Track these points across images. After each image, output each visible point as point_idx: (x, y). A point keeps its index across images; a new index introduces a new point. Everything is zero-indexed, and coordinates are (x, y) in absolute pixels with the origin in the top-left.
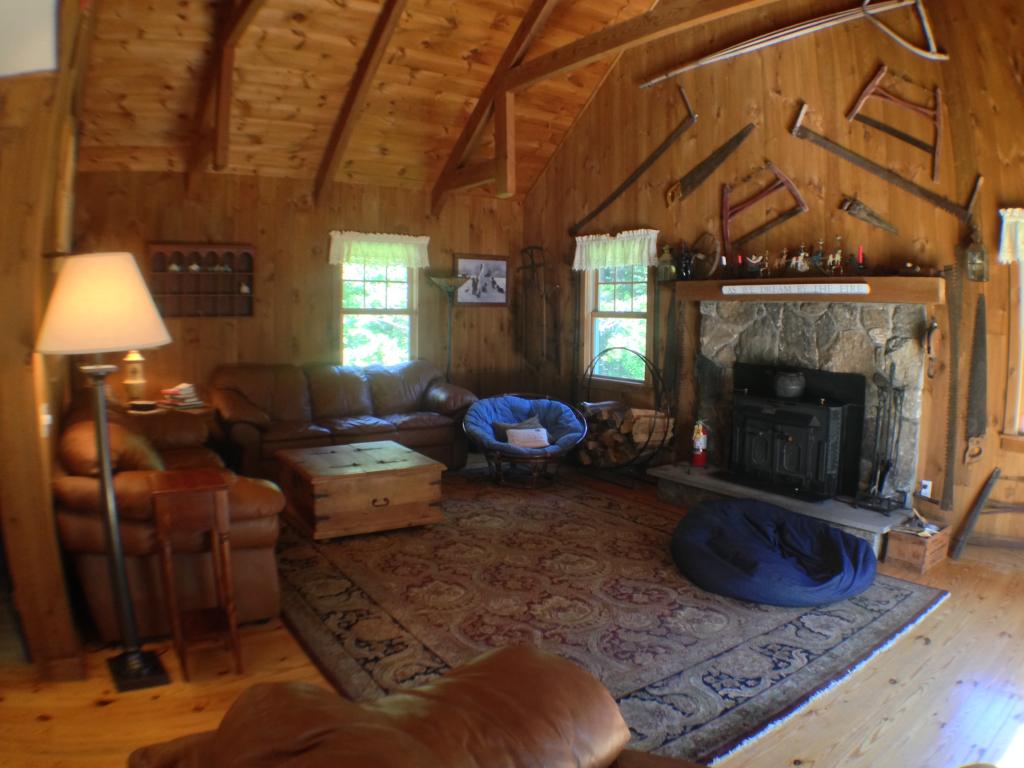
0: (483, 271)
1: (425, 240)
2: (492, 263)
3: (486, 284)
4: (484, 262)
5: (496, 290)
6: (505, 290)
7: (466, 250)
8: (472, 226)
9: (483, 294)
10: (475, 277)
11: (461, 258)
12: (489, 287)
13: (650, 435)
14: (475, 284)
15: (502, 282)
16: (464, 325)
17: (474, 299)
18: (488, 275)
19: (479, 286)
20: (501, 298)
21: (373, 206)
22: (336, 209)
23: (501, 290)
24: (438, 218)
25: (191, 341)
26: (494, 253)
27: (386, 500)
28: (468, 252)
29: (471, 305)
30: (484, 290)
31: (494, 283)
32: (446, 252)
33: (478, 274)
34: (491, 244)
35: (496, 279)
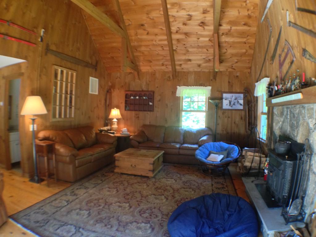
0: (234, 98)
1: (210, 88)
2: (237, 95)
3: (235, 103)
4: (234, 95)
5: (239, 105)
6: (243, 104)
7: (227, 90)
8: (229, 82)
9: (233, 106)
10: (230, 100)
11: (224, 93)
12: (236, 104)
13: (252, 164)
14: (230, 103)
15: (241, 102)
16: (226, 117)
17: (230, 108)
18: (236, 99)
19: (232, 103)
20: (241, 108)
21: (192, 78)
22: (180, 79)
23: (241, 105)
24: (216, 80)
25: (137, 118)
26: (238, 91)
27: (135, 166)
28: (227, 91)
29: (229, 110)
30: (234, 104)
31: (238, 102)
32: (219, 91)
33: (231, 99)
34: (237, 88)
35: (239, 101)
